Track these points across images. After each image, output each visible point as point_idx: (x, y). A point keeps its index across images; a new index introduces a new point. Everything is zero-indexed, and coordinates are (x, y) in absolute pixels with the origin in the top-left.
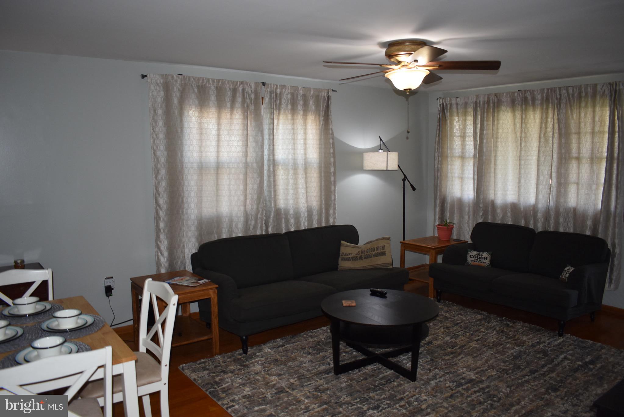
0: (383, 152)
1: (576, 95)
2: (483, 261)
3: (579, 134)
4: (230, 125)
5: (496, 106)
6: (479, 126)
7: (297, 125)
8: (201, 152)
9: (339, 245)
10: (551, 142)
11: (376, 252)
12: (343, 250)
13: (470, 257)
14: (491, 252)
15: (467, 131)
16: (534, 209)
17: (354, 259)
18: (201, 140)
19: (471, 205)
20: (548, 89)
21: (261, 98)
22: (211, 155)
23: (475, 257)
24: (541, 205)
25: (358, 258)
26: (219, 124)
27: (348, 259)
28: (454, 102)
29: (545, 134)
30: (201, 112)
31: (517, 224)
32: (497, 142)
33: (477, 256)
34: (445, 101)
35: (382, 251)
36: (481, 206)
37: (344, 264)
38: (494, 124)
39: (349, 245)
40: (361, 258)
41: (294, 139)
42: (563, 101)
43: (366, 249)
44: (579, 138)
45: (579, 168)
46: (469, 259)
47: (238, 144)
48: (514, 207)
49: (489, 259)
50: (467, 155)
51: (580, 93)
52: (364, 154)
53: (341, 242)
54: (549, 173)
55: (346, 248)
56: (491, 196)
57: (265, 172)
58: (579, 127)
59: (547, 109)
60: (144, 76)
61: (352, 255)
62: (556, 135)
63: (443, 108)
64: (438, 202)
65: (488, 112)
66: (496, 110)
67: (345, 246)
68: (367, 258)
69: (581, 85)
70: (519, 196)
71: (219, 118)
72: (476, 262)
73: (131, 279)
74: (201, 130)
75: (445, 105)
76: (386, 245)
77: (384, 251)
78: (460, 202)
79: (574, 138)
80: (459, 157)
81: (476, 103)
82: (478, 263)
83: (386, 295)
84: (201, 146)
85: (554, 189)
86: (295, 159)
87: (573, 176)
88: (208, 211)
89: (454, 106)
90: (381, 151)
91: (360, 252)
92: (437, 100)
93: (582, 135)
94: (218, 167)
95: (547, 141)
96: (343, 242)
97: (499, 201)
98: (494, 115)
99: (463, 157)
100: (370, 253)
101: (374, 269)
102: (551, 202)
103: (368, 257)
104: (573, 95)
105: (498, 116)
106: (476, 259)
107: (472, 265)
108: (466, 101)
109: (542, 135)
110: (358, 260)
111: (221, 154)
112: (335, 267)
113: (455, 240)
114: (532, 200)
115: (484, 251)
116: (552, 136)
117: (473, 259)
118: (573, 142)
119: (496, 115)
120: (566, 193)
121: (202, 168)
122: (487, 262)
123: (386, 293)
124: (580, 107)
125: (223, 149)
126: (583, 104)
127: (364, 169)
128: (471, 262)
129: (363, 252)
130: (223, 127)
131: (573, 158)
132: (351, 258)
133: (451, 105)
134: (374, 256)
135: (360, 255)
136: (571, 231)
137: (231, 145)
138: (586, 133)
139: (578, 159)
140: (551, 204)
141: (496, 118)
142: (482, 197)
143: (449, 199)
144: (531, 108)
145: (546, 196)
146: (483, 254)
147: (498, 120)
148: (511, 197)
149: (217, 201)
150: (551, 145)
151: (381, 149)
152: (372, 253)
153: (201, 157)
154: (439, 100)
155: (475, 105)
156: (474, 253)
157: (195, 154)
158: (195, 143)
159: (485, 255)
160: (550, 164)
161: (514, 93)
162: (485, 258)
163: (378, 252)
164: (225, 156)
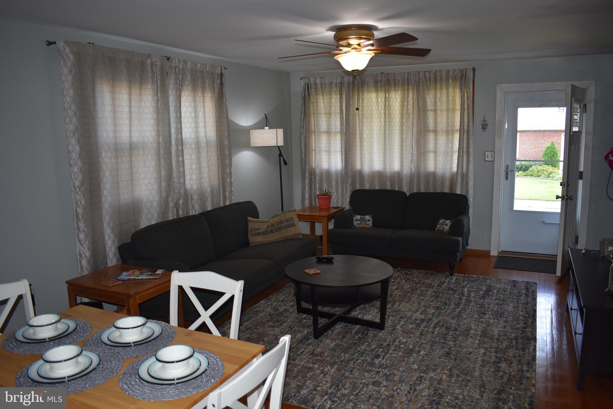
0: (269, 129)
1: (432, 78)
2: (367, 223)
3: (435, 111)
4: (140, 102)
5: (360, 86)
6: (344, 104)
7: (197, 102)
8: (115, 131)
9: (247, 222)
10: (411, 118)
11: (285, 224)
12: (251, 226)
13: (356, 220)
14: (372, 215)
15: (333, 108)
16: (399, 176)
17: (265, 233)
18: (115, 118)
19: (339, 175)
20: (408, 73)
21: (166, 73)
22: (124, 136)
23: (360, 220)
24: (406, 171)
25: (269, 232)
26: (130, 100)
27: (259, 234)
28: (318, 81)
29: (407, 111)
30: (113, 86)
31: (383, 189)
32: (363, 118)
33: (361, 220)
34: (310, 81)
35: (291, 222)
36: (350, 174)
37: (255, 240)
38: (359, 103)
39: (256, 221)
40: (272, 231)
41: (196, 117)
42: (421, 83)
43: (275, 223)
44: (436, 115)
45: (436, 139)
46: (355, 223)
47: (150, 123)
48: (381, 175)
49: (371, 221)
50: (333, 130)
51: (435, 78)
52: (251, 131)
53: (247, 218)
54: (411, 144)
55: (253, 224)
56: (358, 166)
57: (173, 153)
58: (436, 105)
59: (408, 89)
60: (50, 43)
61: (262, 230)
62: (415, 112)
63: (308, 88)
64: (307, 174)
65: (353, 92)
66: (360, 90)
67: (252, 221)
68: (278, 231)
69: (436, 71)
70: (385, 165)
71: (130, 94)
72: (362, 224)
73: (67, 282)
74: (115, 107)
75: (309, 84)
76: (293, 216)
77: (293, 222)
78: (328, 173)
79: (431, 115)
80: (325, 132)
81: (341, 83)
82: (363, 225)
83: (333, 260)
84: (115, 125)
85: (415, 158)
86: (197, 138)
87: (431, 146)
88: (125, 197)
89: (319, 86)
90: (267, 128)
91: (270, 226)
92: (301, 79)
93: (439, 112)
94: (132, 147)
95: (409, 117)
96: (250, 218)
97: (366, 170)
98: (359, 95)
99: (329, 132)
100: (280, 225)
101: (286, 240)
102: (413, 168)
103: (279, 229)
104: (430, 78)
105: (362, 95)
106: (362, 221)
107: (358, 228)
108: (331, 81)
109: (405, 112)
110: (268, 233)
111: (133, 134)
112: (246, 243)
113: (334, 208)
114: (396, 167)
115: (366, 215)
116: (412, 112)
117: (359, 222)
118: (430, 117)
119: (360, 94)
120: (425, 160)
121: (117, 149)
122: (370, 223)
123: (332, 258)
124: (436, 89)
125: (134, 128)
126: (438, 86)
127: (251, 146)
128: (357, 225)
129: (272, 225)
130: (133, 104)
131: (429, 131)
132: (262, 233)
133: (316, 84)
134: (284, 228)
135: (271, 229)
136: (432, 191)
137: (142, 123)
138: (441, 110)
139: (435, 132)
140: (413, 170)
141: (360, 97)
142: (350, 168)
143: (318, 171)
144: (393, 88)
145: (409, 163)
146: (366, 217)
147: (363, 99)
148: (377, 166)
149: (132, 185)
150: (412, 120)
151: (267, 126)
152: (282, 225)
153: (116, 137)
154: (302, 79)
155: (340, 85)
156: (358, 217)
157: (111, 135)
158: (110, 121)
159: (367, 217)
160: (412, 136)
161: (377, 75)
162: (369, 220)
163: (287, 224)
164: (136, 137)
